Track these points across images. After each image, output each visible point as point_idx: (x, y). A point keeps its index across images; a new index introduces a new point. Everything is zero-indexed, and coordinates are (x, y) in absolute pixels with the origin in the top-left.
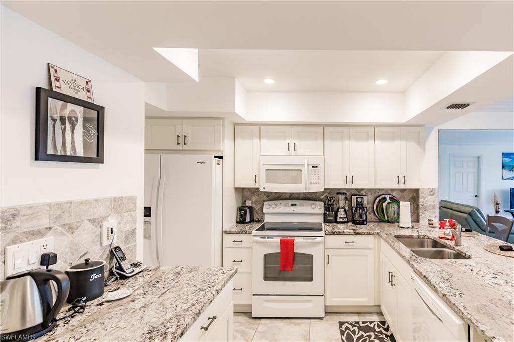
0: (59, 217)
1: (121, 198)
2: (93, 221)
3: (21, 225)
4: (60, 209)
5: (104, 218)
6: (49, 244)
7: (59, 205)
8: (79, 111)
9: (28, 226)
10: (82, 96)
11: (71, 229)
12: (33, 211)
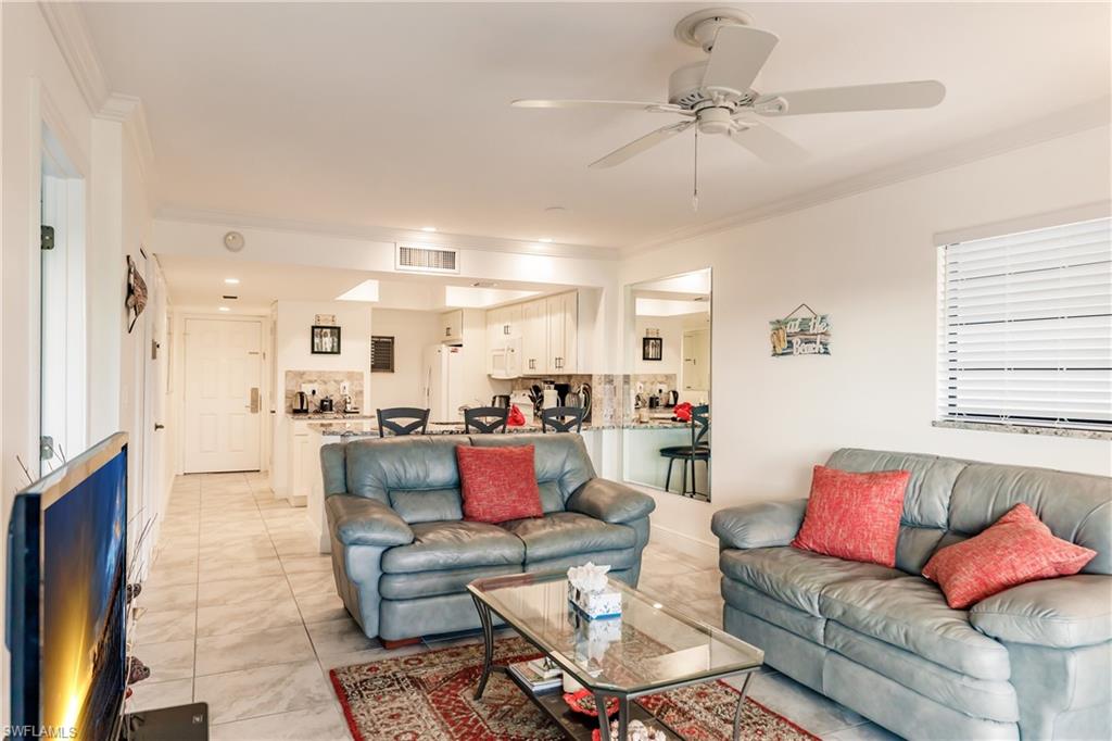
0: (319, 377)
1: (353, 373)
2: (335, 381)
3: (306, 377)
4: (321, 374)
5: (342, 381)
6: (315, 386)
7: (320, 372)
8: (328, 331)
9: (310, 378)
10: (330, 324)
11: (325, 383)
12: (311, 373)
